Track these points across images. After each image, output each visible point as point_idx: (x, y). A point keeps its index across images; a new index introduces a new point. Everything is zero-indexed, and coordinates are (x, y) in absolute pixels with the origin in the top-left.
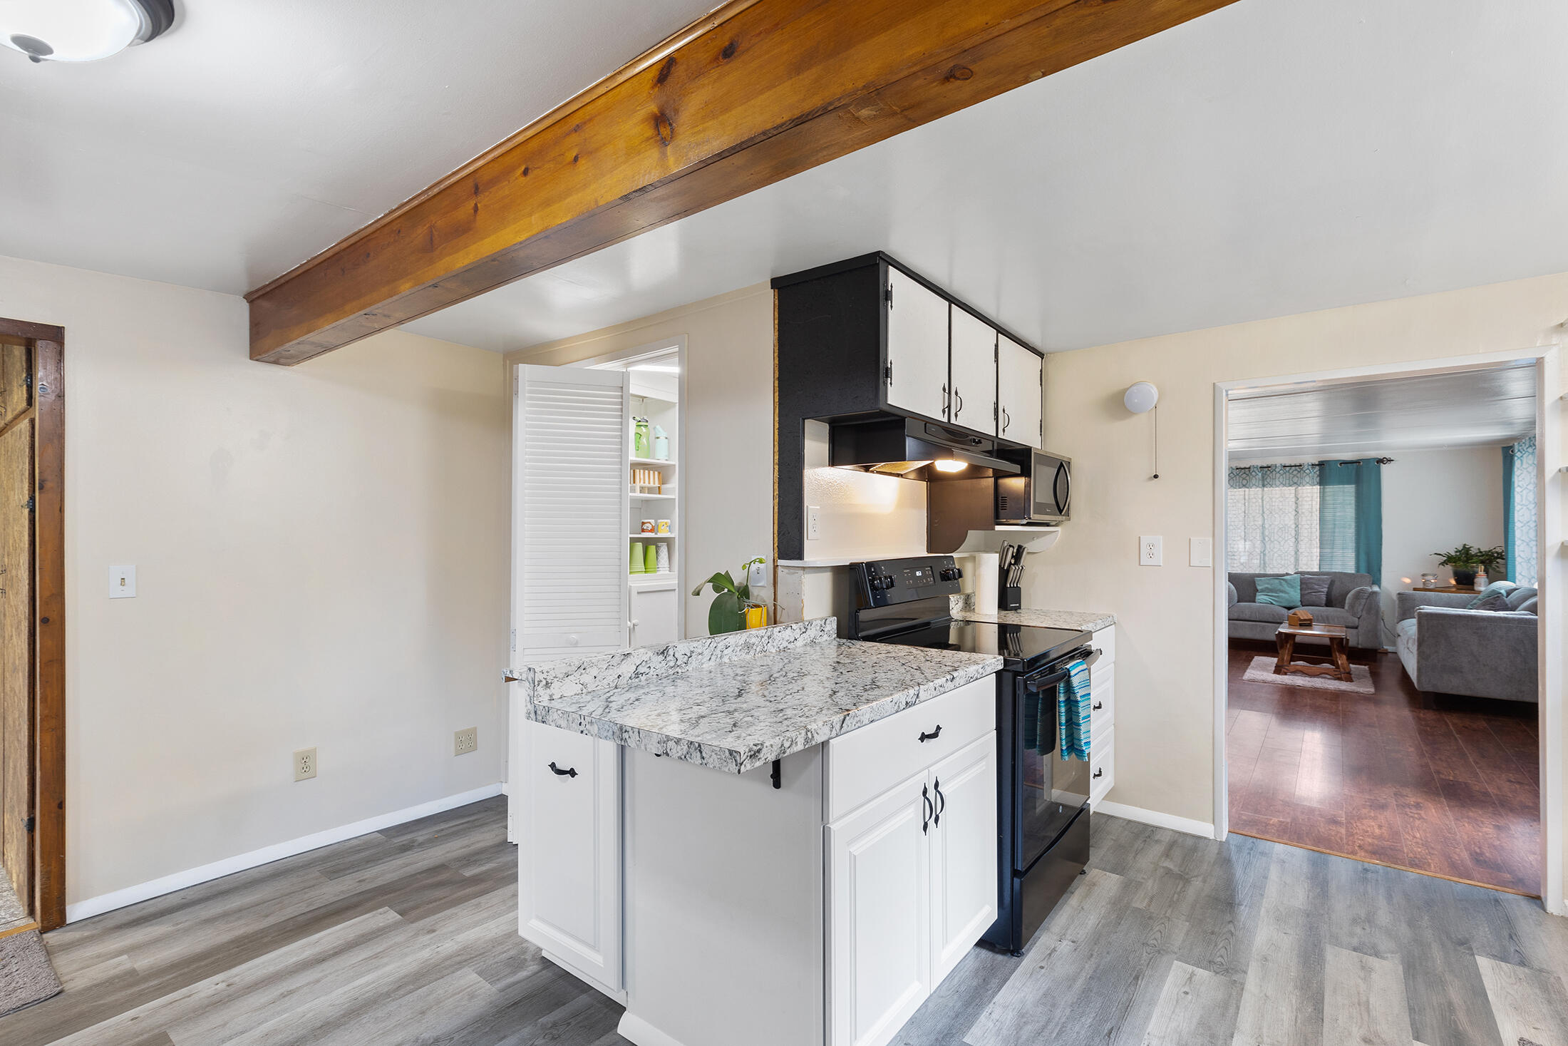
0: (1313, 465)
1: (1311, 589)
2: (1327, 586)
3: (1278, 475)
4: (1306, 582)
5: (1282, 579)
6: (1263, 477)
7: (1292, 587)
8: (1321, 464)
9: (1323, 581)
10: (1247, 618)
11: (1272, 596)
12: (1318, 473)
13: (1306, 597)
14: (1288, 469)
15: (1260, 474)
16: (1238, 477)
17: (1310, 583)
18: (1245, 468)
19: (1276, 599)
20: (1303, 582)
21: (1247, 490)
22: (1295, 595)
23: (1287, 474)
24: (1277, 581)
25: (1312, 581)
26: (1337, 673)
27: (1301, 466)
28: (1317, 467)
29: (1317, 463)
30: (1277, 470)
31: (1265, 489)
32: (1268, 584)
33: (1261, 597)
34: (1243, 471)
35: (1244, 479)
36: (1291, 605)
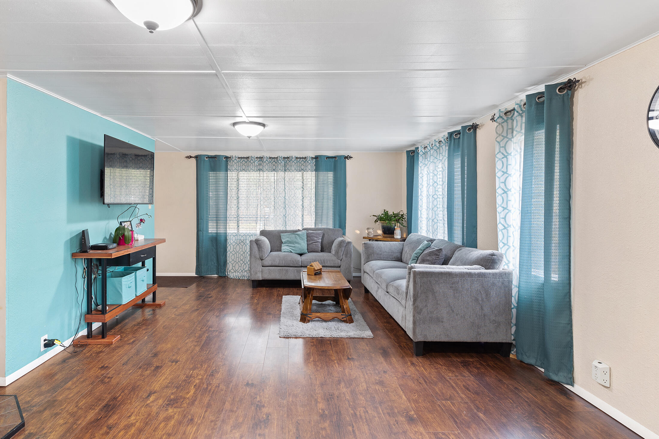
0: (312, 158)
1: (313, 240)
2: (321, 238)
3: (293, 163)
4: (310, 235)
5: (297, 234)
6: (285, 165)
7: (303, 239)
8: (316, 158)
9: (318, 234)
10: (277, 264)
11: (289, 246)
12: (315, 163)
13: (311, 246)
14: (298, 159)
15: (283, 162)
16: (270, 163)
17: (312, 236)
18: (274, 158)
19: (293, 249)
20: (308, 236)
21: (276, 173)
22: (303, 245)
23: (298, 163)
24: (293, 236)
25: (313, 235)
27: (306, 158)
28: (314, 160)
29: (314, 157)
30: (293, 160)
31: (286, 173)
32: (288, 237)
33: (284, 247)
34: (273, 159)
35: (274, 165)
36: (302, 252)
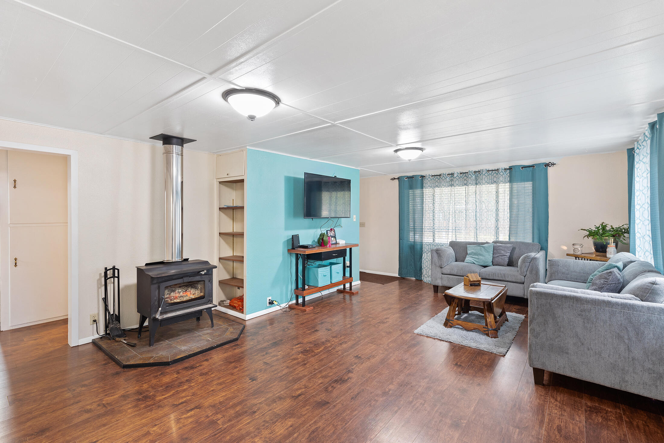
0: (505, 169)
1: (499, 253)
2: (510, 252)
3: (484, 176)
4: (497, 247)
5: (482, 246)
6: (476, 178)
7: (488, 252)
8: (510, 168)
9: (507, 248)
10: (455, 273)
11: (473, 258)
12: (509, 174)
13: (496, 259)
14: (490, 172)
15: (474, 176)
16: (461, 178)
17: (499, 249)
18: (466, 173)
19: (477, 260)
20: (495, 249)
21: (467, 187)
22: (488, 258)
23: (490, 176)
24: (479, 248)
25: (500, 248)
26: (485, 329)
27: (498, 170)
28: (508, 171)
29: (508, 168)
30: (484, 173)
31: (477, 186)
32: (473, 249)
33: (468, 259)
34: (464, 174)
35: (465, 180)
36: (486, 264)
